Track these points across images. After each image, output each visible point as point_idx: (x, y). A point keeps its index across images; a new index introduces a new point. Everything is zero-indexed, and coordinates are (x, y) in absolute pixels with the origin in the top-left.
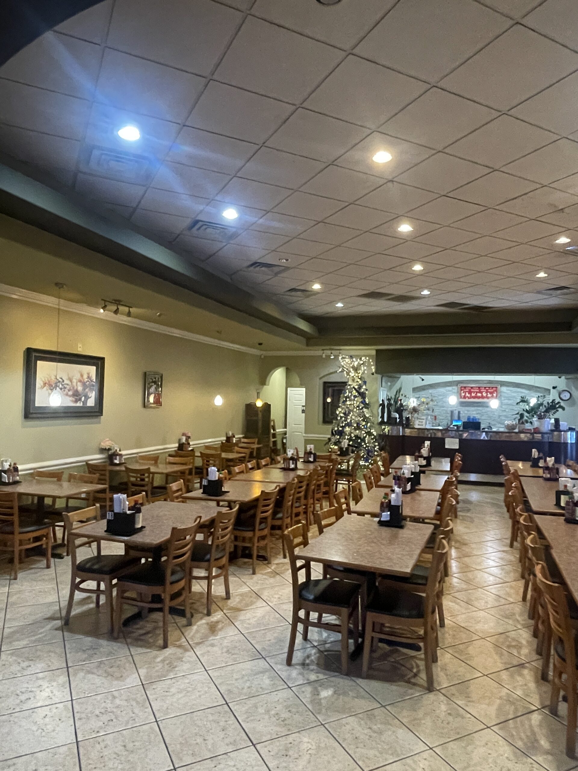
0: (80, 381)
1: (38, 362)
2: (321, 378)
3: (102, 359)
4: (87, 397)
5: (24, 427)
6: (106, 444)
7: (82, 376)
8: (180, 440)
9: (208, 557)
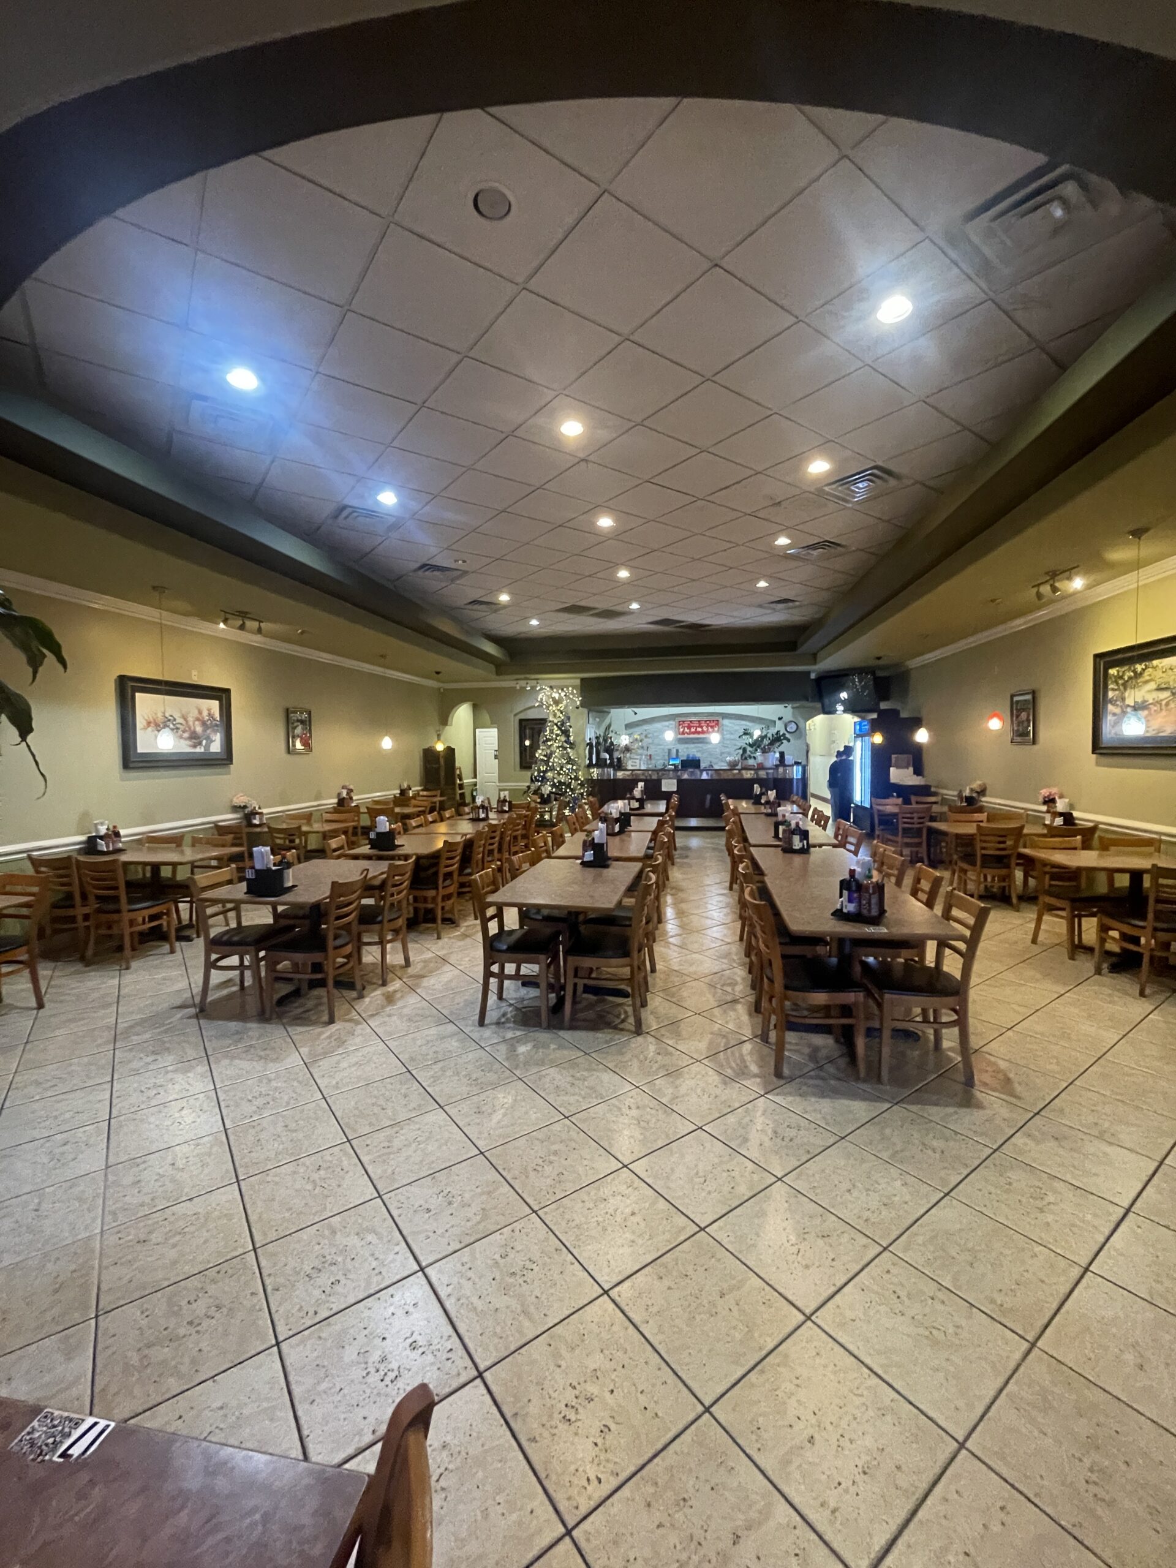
0: (198, 719)
1: (137, 694)
2: (515, 715)
3: (227, 691)
4: (210, 741)
5: (122, 780)
6: (240, 800)
7: (200, 712)
8: (339, 794)
9: (380, 918)
